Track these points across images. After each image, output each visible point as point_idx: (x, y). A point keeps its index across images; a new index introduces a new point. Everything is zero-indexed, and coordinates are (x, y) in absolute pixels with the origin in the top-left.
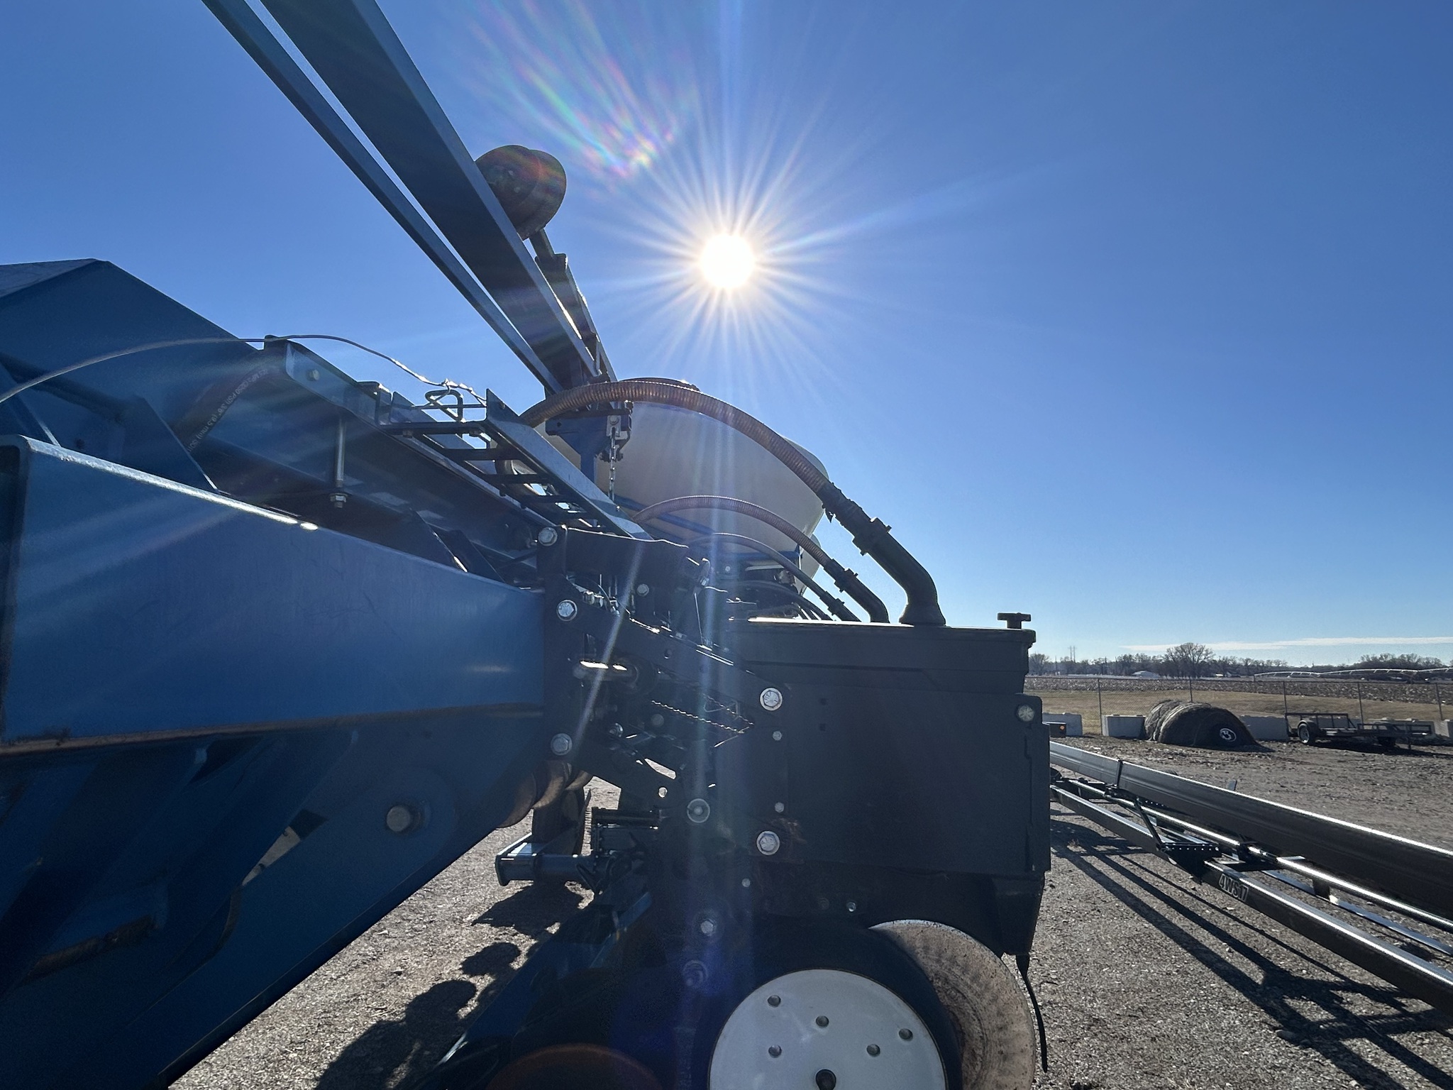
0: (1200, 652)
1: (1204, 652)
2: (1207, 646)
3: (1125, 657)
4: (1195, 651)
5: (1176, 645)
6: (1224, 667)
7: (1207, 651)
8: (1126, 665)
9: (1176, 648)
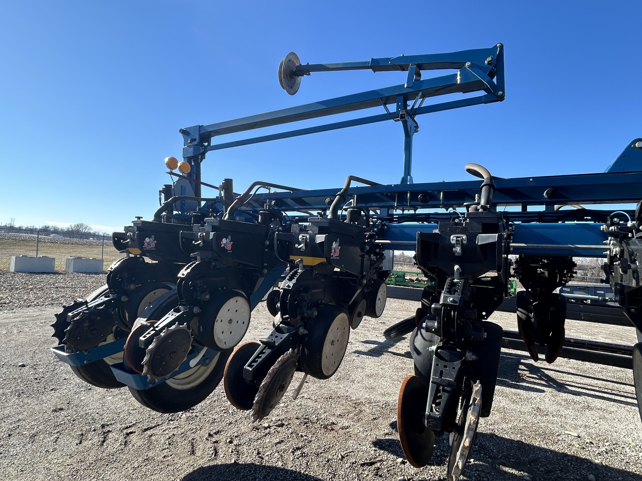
0: (86, 228)
1: (88, 228)
2: (90, 226)
3: (45, 227)
4: (83, 227)
5: (75, 224)
6: (94, 235)
7: (89, 228)
8: (45, 231)
9: (75, 225)
